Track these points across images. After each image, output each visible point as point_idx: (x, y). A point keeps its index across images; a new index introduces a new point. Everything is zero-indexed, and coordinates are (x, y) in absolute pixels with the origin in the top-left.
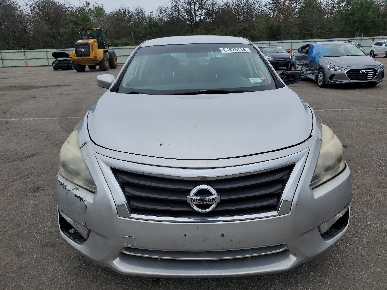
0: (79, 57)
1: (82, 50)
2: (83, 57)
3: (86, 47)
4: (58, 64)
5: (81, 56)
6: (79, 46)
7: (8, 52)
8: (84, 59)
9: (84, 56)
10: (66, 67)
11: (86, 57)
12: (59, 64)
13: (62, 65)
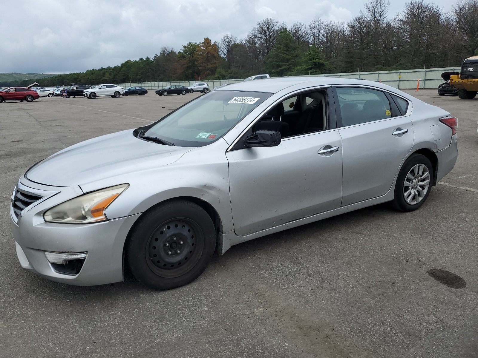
0: (463, 80)
1: (471, 69)
2: (470, 80)
3: (477, 66)
4: (445, 88)
5: (467, 78)
6: (468, 65)
7: (408, 72)
8: (470, 82)
9: (471, 78)
10: (454, 91)
11: (474, 80)
12: (447, 88)
13: (450, 89)
